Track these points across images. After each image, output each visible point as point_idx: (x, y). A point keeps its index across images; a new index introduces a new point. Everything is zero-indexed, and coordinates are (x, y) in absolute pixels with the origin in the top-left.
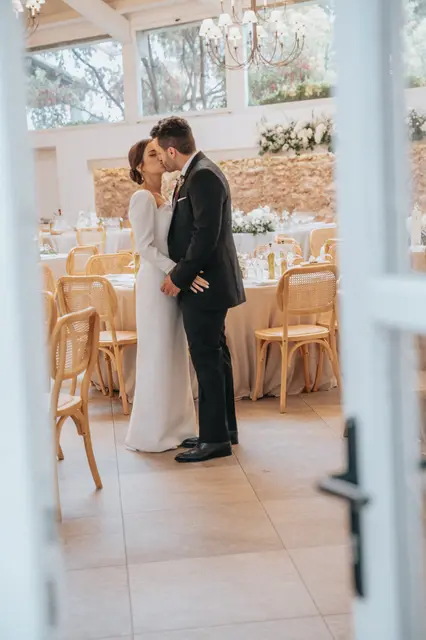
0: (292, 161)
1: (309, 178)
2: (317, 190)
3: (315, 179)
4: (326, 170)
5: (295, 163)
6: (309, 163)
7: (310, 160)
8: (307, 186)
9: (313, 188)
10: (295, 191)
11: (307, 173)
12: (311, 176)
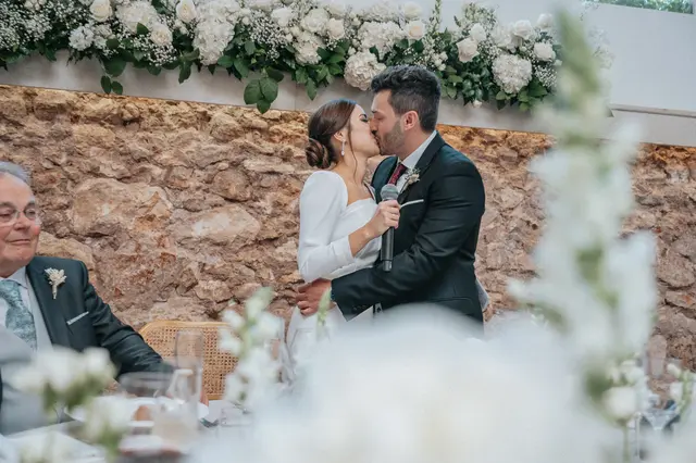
0: (50, 113)
1: (116, 186)
2: (150, 234)
3: (144, 192)
4: (192, 166)
5: (62, 124)
6: (122, 133)
7: (125, 123)
8: (106, 213)
9: (130, 224)
10: (49, 226)
11: (111, 166)
12: (122, 179)
